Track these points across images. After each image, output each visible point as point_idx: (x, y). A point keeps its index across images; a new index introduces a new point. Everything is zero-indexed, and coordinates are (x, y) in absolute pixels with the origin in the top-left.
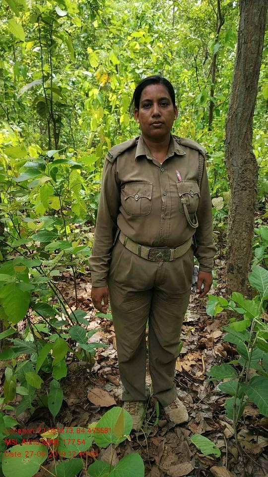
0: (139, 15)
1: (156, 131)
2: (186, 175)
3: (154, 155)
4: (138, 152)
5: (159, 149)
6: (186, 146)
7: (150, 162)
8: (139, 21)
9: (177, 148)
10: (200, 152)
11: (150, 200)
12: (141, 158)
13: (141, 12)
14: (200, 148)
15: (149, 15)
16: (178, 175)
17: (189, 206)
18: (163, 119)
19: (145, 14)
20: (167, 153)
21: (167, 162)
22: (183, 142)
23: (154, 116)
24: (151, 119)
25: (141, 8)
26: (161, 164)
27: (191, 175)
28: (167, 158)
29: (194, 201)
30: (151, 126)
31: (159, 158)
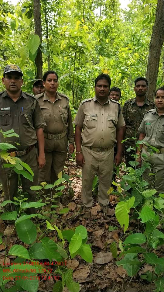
0: (133, 34)
1: (52, 90)
2: (63, 107)
3: (51, 99)
4: (45, 98)
5: (52, 97)
6: (62, 96)
7: (49, 102)
8: (133, 37)
9: (59, 97)
10: (67, 98)
11: (50, 116)
12: (45, 101)
13: (134, 32)
14: (67, 97)
15: (138, 34)
16: (60, 107)
17: (64, 118)
18: (55, 86)
19: (136, 34)
20: (55, 99)
21: (55, 102)
22: (60, 95)
23: (52, 85)
24: (51, 86)
25: (134, 30)
26: (54, 103)
27: (64, 107)
28: (55, 100)
29: (66, 116)
30: (51, 88)
31: (52, 100)
